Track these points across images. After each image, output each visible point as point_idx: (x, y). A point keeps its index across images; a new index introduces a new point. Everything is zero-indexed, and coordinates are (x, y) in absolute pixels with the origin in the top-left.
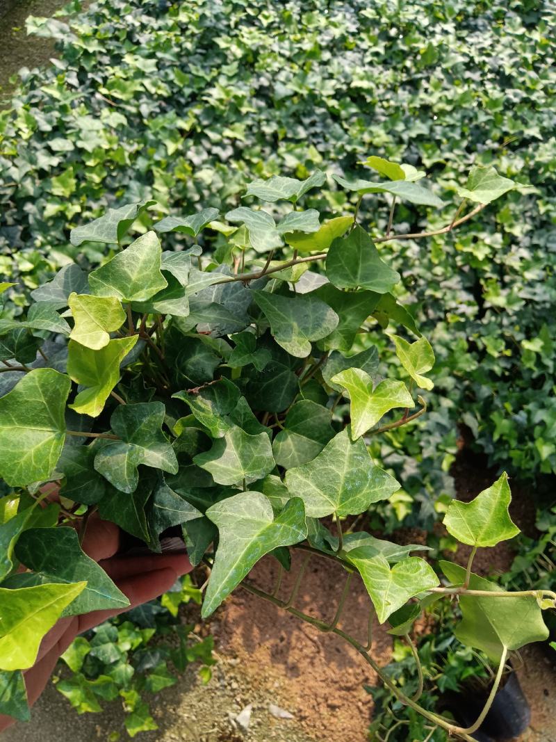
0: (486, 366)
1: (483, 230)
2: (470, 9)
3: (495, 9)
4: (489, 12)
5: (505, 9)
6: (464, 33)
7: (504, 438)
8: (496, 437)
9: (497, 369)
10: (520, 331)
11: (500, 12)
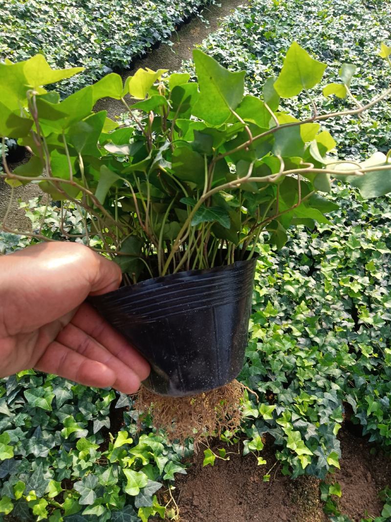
0: (362, 363)
1: (357, 274)
2: (347, 142)
3: (362, 143)
4: (358, 145)
5: (367, 143)
6: (343, 155)
7: (374, 414)
8: (369, 413)
9: (369, 366)
10: (383, 342)
11: (364, 144)
